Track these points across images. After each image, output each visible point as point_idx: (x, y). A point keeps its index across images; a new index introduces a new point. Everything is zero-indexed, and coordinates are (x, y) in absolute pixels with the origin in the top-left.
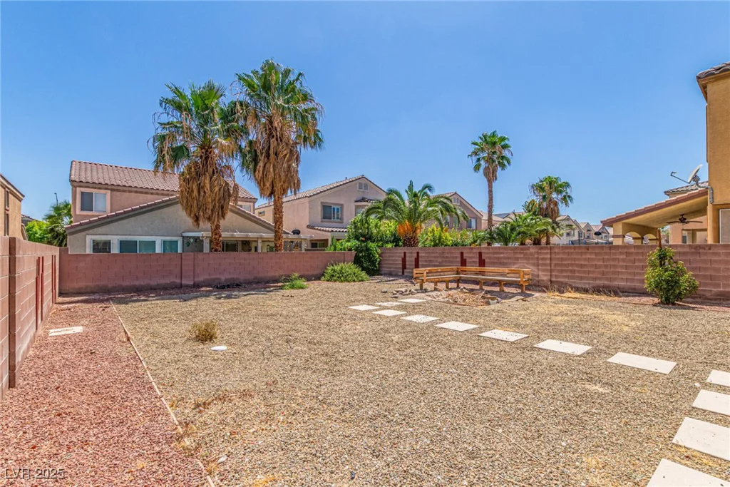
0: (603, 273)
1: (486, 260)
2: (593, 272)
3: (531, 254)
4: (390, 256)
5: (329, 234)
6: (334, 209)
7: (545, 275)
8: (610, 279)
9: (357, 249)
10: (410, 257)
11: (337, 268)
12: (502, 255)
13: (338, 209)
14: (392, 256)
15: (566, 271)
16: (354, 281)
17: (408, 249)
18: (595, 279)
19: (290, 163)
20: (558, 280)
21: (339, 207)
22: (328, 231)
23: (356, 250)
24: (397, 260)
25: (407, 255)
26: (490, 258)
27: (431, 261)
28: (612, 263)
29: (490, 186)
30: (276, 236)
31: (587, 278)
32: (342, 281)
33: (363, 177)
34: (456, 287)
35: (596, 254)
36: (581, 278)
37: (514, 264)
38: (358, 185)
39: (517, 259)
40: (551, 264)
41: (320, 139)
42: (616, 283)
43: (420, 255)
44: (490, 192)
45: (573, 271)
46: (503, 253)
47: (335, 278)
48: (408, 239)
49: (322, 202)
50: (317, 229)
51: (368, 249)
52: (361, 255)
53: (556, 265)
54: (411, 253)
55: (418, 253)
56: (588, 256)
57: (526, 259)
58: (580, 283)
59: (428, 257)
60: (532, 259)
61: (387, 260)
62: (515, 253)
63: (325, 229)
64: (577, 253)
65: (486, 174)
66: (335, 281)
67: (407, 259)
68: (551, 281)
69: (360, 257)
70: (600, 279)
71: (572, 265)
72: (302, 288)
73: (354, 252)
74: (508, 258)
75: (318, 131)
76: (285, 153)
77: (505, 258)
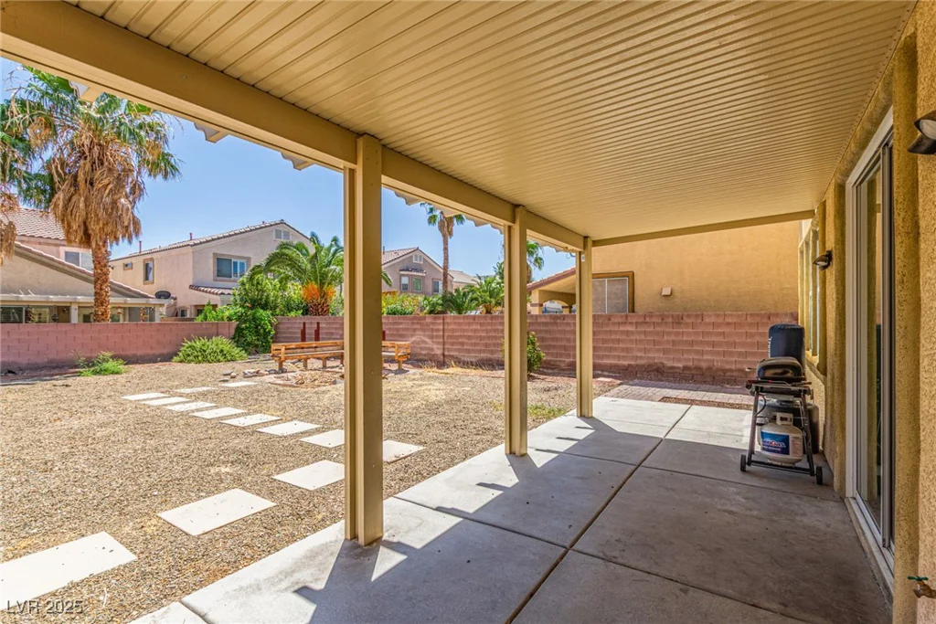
0: (486, 345)
1: (387, 332)
2: (478, 344)
3: (428, 325)
4: (288, 328)
5: (218, 297)
6: (235, 263)
7: (438, 348)
8: (492, 352)
9: (239, 318)
10: (311, 328)
11: (198, 344)
12: (401, 326)
13: (242, 264)
14: (291, 328)
15: (457, 343)
16: (219, 361)
17: (308, 319)
18: (480, 351)
19: (116, 197)
20: (451, 354)
21: (244, 261)
22: (217, 294)
23: (237, 320)
24: (294, 333)
25: (307, 326)
26: (390, 329)
27: (332, 334)
28: (494, 334)
29: (446, 243)
30: (96, 300)
31: (474, 351)
32: (200, 362)
33: (282, 222)
34: (321, 366)
35: (481, 324)
36: (469, 351)
37: (412, 336)
38: (274, 233)
39: (415, 330)
40: (444, 336)
41: (172, 166)
42: (496, 356)
43: (321, 326)
44: (446, 249)
45: (462, 344)
46: (402, 323)
47: (191, 358)
48: (315, 305)
49: (214, 254)
50: (203, 291)
51: (254, 319)
52: (243, 326)
53: (450, 337)
54: (311, 323)
55: (318, 323)
56: (474, 327)
57: (423, 330)
58: (468, 357)
59: (329, 328)
60: (428, 330)
61: (284, 333)
62: (413, 323)
63: (209, 289)
64: (466, 324)
65: (441, 228)
66: (189, 362)
67: (307, 331)
68: (444, 355)
69: (243, 329)
70: (484, 351)
71: (461, 336)
72: (117, 373)
73: (235, 323)
74: (407, 329)
75: (168, 155)
76: (106, 181)
77: (404, 329)
